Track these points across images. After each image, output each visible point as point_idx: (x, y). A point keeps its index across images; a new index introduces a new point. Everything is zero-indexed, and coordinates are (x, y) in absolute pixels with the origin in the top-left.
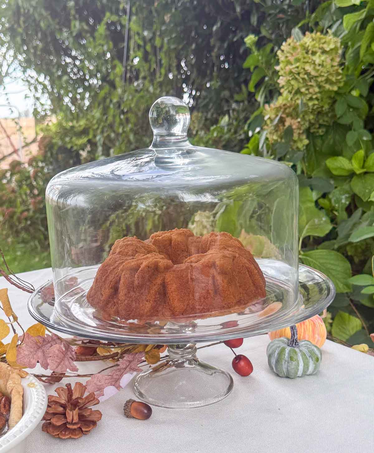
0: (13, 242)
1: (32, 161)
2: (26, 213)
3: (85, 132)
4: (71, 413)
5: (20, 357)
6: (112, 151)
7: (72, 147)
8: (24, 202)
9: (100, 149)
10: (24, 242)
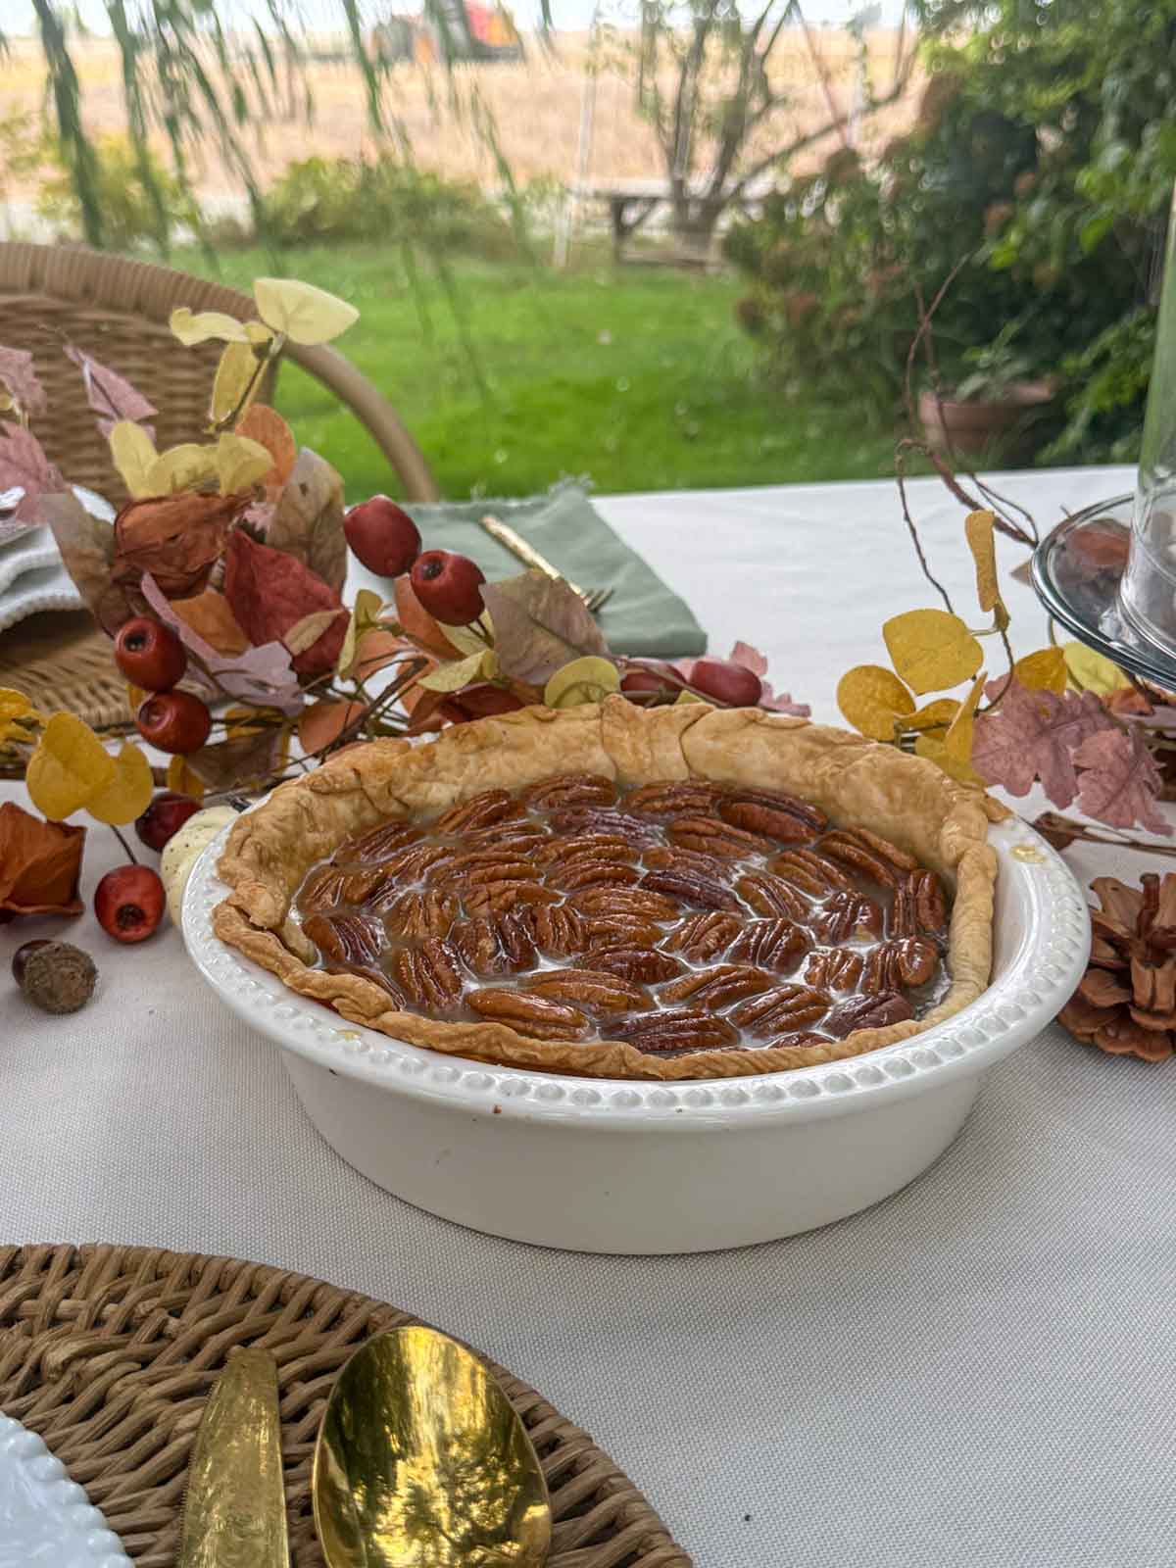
0: (799, 399)
1: (896, 152)
2: (850, 314)
3: (1071, 65)
4: (1148, 973)
5: (983, 751)
6: (1150, 132)
7: (1019, 116)
8: (850, 278)
9: (1111, 121)
10: (835, 399)
